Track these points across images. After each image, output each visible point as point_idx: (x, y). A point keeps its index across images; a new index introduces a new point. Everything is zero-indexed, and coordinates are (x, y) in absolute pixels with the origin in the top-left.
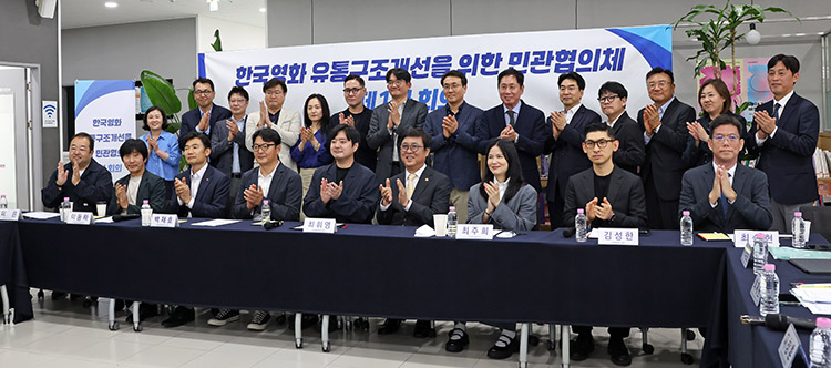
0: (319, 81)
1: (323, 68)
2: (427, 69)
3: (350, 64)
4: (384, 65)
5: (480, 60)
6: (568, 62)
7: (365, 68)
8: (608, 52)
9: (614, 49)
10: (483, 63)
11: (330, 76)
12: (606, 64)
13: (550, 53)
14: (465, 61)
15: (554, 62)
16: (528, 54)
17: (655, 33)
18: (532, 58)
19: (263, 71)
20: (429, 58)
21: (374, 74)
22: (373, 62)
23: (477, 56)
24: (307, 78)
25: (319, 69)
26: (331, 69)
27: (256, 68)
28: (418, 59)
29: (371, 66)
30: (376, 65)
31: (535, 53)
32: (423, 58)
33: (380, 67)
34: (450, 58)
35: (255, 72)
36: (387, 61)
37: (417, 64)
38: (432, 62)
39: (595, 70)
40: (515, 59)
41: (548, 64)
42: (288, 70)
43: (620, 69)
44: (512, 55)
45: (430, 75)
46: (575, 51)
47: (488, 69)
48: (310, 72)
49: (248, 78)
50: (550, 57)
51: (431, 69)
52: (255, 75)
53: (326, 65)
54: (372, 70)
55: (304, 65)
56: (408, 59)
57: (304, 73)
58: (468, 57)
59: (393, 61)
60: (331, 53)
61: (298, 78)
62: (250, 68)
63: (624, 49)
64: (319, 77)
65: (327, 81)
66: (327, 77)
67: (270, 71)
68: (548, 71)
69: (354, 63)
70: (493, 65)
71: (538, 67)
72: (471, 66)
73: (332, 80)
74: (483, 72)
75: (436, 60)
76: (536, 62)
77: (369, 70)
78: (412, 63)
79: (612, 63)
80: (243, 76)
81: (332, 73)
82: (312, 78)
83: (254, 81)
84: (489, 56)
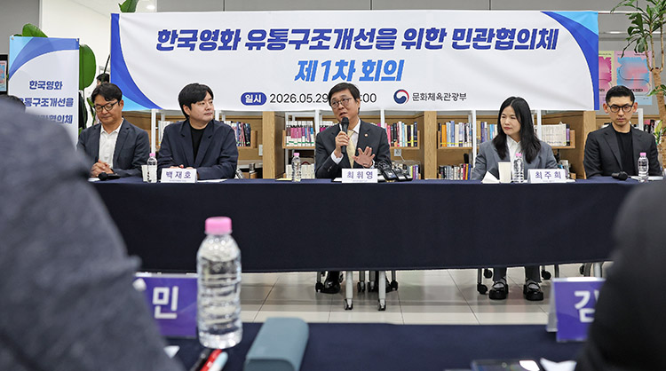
0: (255, 48)
1: (260, 35)
2: (371, 41)
3: (290, 32)
4: (326, 35)
5: (425, 35)
6: (507, 40)
7: (306, 37)
8: (544, 32)
9: (548, 30)
10: (428, 37)
11: (267, 44)
12: (542, 43)
13: (492, 30)
14: (410, 35)
15: (495, 39)
16: (470, 30)
17: (585, 16)
18: (474, 35)
19: (190, 35)
20: (373, 30)
21: (315, 43)
22: (315, 31)
23: (422, 30)
24: (241, 45)
25: (255, 35)
26: (268, 37)
27: (182, 32)
28: (362, 31)
29: (312, 35)
30: (318, 34)
31: (477, 30)
32: (368, 30)
33: (321, 36)
34: (394, 31)
35: (180, 36)
36: (330, 31)
37: (362, 35)
38: (377, 34)
39: (532, 48)
40: (459, 35)
41: (490, 41)
42: (220, 36)
43: (554, 48)
44: (456, 31)
45: (374, 47)
46: (514, 30)
47: (432, 43)
48: (244, 38)
49: (172, 42)
50: (492, 35)
51: (375, 40)
52: (180, 40)
53: (264, 33)
54: (314, 39)
55: (238, 31)
56: (352, 30)
57: (238, 39)
58: (413, 31)
59: (336, 31)
60: (268, 20)
61: (231, 44)
62: (175, 32)
63: (557, 31)
64: (255, 45)
65: (264, 49)
66: (264, 44)
67: (199, 36)
68: (489, 47)
69: (294, 31)
70: (438, 39)
71: (480, 44)
72: (416, 40)
73: (270, 47)
74: (428, 46)
75: (381, 32)
76: (478, 39)
77: (310, 39)
78: (356, 34)
79: (547, 42)
80: (166, 40)
81: (269, 40)
82: (247, 45)
83: (179, 46)
84: (433, 30)
